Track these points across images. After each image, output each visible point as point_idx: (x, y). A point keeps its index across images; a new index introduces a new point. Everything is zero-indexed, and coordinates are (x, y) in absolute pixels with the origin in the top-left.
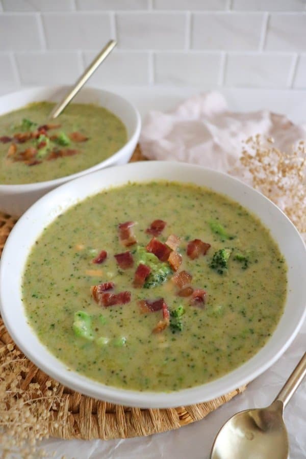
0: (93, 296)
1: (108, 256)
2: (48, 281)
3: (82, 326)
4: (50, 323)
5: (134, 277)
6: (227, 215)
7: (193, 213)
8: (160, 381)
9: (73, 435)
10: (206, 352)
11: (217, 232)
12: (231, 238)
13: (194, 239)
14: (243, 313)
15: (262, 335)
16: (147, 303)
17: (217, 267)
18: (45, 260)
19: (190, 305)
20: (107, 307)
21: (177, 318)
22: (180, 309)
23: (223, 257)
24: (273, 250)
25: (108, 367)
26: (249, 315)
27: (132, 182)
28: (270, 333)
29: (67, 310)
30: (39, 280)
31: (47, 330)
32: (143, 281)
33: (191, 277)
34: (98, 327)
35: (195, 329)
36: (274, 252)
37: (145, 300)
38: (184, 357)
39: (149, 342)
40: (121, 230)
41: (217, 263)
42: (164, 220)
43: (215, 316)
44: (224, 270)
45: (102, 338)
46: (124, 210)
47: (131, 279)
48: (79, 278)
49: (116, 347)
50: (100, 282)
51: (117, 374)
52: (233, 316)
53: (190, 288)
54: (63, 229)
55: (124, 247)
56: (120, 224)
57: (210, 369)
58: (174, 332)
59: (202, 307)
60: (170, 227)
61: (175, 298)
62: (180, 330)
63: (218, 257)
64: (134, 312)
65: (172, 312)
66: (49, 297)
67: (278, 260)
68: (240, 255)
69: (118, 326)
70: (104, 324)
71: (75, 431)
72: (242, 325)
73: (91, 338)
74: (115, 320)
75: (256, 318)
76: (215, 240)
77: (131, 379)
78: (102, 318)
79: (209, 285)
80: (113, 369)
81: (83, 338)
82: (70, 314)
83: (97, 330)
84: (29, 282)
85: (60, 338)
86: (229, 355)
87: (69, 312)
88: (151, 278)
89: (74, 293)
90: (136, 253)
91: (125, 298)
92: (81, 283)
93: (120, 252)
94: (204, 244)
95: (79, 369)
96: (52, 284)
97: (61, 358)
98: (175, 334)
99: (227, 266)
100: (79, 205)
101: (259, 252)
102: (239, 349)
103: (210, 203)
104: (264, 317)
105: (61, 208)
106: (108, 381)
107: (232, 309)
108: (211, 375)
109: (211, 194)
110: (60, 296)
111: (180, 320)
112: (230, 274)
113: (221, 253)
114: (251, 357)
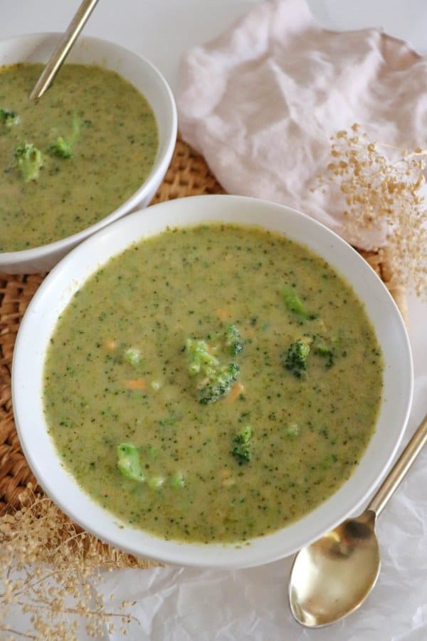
2: (77, 401)
3: (128, 463)
4: (89, 461)
6: (308, 279)
7: (260, 278)
8: (227, 529)
9: (129, 565)
10: (280, 489)
11: (293, 310)
12: (312, 318)
14: (324, 433)
15: (347, 463)
17: (293, 366)
18: (68, 369)
21: (243, 445)
22: (246, 433)
23: (301, 354)
24: (367, 335)
25: (166, 515)
26: (332, 435)
27: (172, 228)
28: (357, 459)
29: (107, 442)
30: (64, 400)
31: (87, 470)
34: (149, 463)
35: (265, 458)
36: (369, 339)
38: (254, 497)
39: (213, 478)
41: (293, 361)
43: (290, 437)
44: (302, 372)
45: (155, 479)
46: (164, 277)
48: (116, 394)
49: (172, 488)
50: (144, 397)
51: (177, 523)
52: (312, 437)
54: (84, 316)
57: (285, 511)
58: (240, 464)
62: (248, 460)
63: (294, 354)
64: (190, 439)
65: (238, 437)
66: (82, 424)
67: (374, 351)
68: (323, 346)
69: (173, 460)
70: (156, 458)
71: (132, 562)
72: (322, 449)
73: (142, 479)
74: (168, 452)
75: (340, 441)
76: (290, 323)
77: (194, 529)
78: (152, 450)
79: (283, 393)
80: (172, 517)
81: (132, 481)
82: (111, 446)
83: (147, 467)
84: (53, 404)
85: (104, 481)
86: (307, 492)
87: (110, 444)
89: (113, 416)
90: (186, 351)
95: (132, 520)
96: (82, 405)
97: (110, 508)
98: (243, 467)
99: (305, 367)
100: (101, 272)
101: (348, 339)
102: (319, 483)
103: (284, 259)
104: (351, 438)
105: (76, 283)
106: (167, 532)
107: (311, 428)
108: (286, 519)
109: (284, 243)
110: (95, 422)
111: (248, 447)
112: (310, 377)
113: (298, 349)
114: (333, 493)
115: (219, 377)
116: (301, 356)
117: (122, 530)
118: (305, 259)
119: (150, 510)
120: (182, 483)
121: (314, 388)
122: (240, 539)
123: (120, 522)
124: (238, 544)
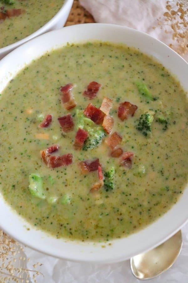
0: (43, 159)
1: (53, 119)
2: (7, 145)
3: (35, 187)
4: (11, 184)
5: (74, 140)
6: (152, 76)
7: (123, 74)
8: (97, 232)
10: (132, 208)
11: (143, 94)
12: (155, 99)
13: (123, 101)
14: (162, 172)
15: (175, 192)
16: (86, 165)
17: (143, 128)
18: (2, 126)
19: (120, 166)
20: (55, 168)
21: (110, 178)
22: (112, 171)
23: (148, 121)
25: (58, 220)
26: (166, 174)
27: (70, 44)
28: (181, 191)
29: (23, 172)
31: (9, 190)
32: (82, 144)
33: (121, 138)
34: (48, 187)
35: (123, 187)
37: (84, 161)
38: (115, 212)
39: (89, 199)
40: (62, 93)
41: (143, 125)
42: (99, 81)
43: (139, 175)
44: (148, 132)
45: (51, 198)
46: (64, 72)
47: (73, 141)
48: (31, 142)
49: (63, 204)
50: (48, 145)
51: (65, 227)
52: (154, 175)
53: (120, 149)
54: (15, 94)
55: (65, 110)
56: (61, 87)
57: (135, 222)
58: (107, 190)
59: (130, 167)
60: (103, 88)
61: (108, 159)
62: (112, 189)
63: (144, 121)
64: (76, 173)
65: (106, 173)
66: (9, 161)
68: (162, 117)
69: (64, 185)
70: (53, 184)
72: (160, 183)
73: (44, 197)
74: (61, 180)
75: (171, 178)
76: (141, 102)
77: (75, 231)
78: (51, 179)
79: (136, 146)
80: (62, 223)
81: (38, 198)
82: (26, 175)
83: (47, 189)
85: (20, 197)
86: (149, 210)
87: (25, 174)
88: (88, 142)
89: (28, 156)
90: (75, 116)
91: (68, 160)
92: (33, 146)
93: (62, 115)
94: (132, 105)
95: (36, 223)
96: (10, 148)
97: (23, 215)
98: (109, 192)
99: (151, 129)
100: (26, 70)
101: (177, 113)
102: (157, 205)
103: (138, 64)
104: (178, 176)
105: (11, 74)
106: (58, 233)
107: (153, 168)
108: (135, 227)
109: (138, 55)
110: (17, 159)
111: (112, 180)
112: (153, 136)
113: (146, 118)
114: (166, 212)
115: (95, 134)
116: (148, 123)
117: (28, 232)
118: (151, 65)
119: (48, 218)
120: (69, 202)
121: (155, 143)
122: (105, 240)
123: (28, 225)
124: (103, 244)
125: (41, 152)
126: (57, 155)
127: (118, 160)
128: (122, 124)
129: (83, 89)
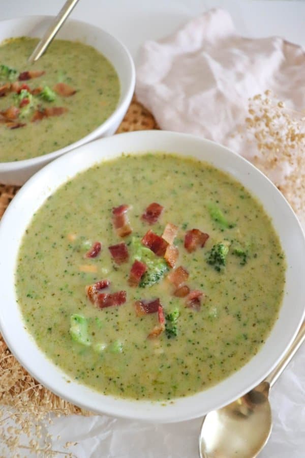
0: (88, 297)
1: (102, 248)
2: (42, 278)
3: (79, 330)
4: (47, 327)
5: (129, 275)
6: (228, 198)
7: (192, 195)
8: (155, 389)
9: (75, 413)
10: (200, 359)
11: (216, 220)
12: (231, 227)
13: (192, 228)
14: (238, 316)
15: (255, 341)
16: (143, 305)
17: (215, 262)
18: (37, 253)
19: (186, 308)
20: (103, 309)
21: (172, 322)
22: (175, 313)
23: (222, 253)
24: (274, 243)
25: (105, 374)
26: (244, 318)
27: (126, 154)
28: (263, 339)
30: (32, 277)
31: (44, 334)
32: (139, 279)
33: (187, 274)
34: (94, 331)
35: (190, 334)
36: (275, 246)
37: (141, 300)
38: (178, 364)
39: (145, 347)
40: (114, 216)
41: (215, 258)
42: (161, 203)
43: (210, 319)
44: (221, 267)
45: (99, 345)
46: (118, 189)
47: (127, 276)
48: (73, 275)
49: (112, 352)
50: (95, 279)
51: (115, 382)
52: (228, 319)
53: (186, 286)
54: (54, 215)
55: (118, 237)
56: (114, 208)
57: (203, 377)
58: (169, 337)
59: (198, 309)
60: (166, 212)
61: (170, 298)
62: (175, 335)
63: (216, 253)
64: (130, 314)
65: (168, 316)
66: (44, 297)
67: (278, 255)
68: (239, 249)
69: (114, 330)
70: (101, 328)
71: (77, 410)
72: (236, 330)
73: (89, 344)
74: (112, 323)
75: (250, 324)
76: (214, 229)
77: (128, 387)
78: (99, 321)
79: (206, 284)
80: (110, 376)
81: (81, 344)
82: (66, 316)
83: (93, 334)
84: (23, 280)
85: (58, 343)
86: (222, 363)
87: (65, 314)
88: (147, 277)
89: (69, 292)
90: (131, 245)
91: (120, 298)
92: (76, 280)
93: (114, 243)
94: (203, 234)
95: (78, 376)
96: (46, 282)
97: (61, 365)
98: (170, 339)
99: (224, 263)
100: (69, 184)
101: (259, 244)
102: (232, 356)
103: (211, 182)
104: (258, 322)
105: (50, 189)
106: (106, 389)
107: (227, 312)
108: (204, 383)
109: (211, 170)
110: (55, 296)
111: (176, 324)
112: (228, 271)
113: (220, 249)
114: (244, 365)
115: (155, 267)
116: (221, 255)
117: (68, 384)
118: (227, 183)
119: (93, 369)
120: (121, 349)
121: (231, 280)
122: (165, 399)
123: (68, 378)
124: (163, 402)
125: (87, 287)
126: (106, 293)
127: (183, 301)
128: (189, 256)
129: (141, 211)
